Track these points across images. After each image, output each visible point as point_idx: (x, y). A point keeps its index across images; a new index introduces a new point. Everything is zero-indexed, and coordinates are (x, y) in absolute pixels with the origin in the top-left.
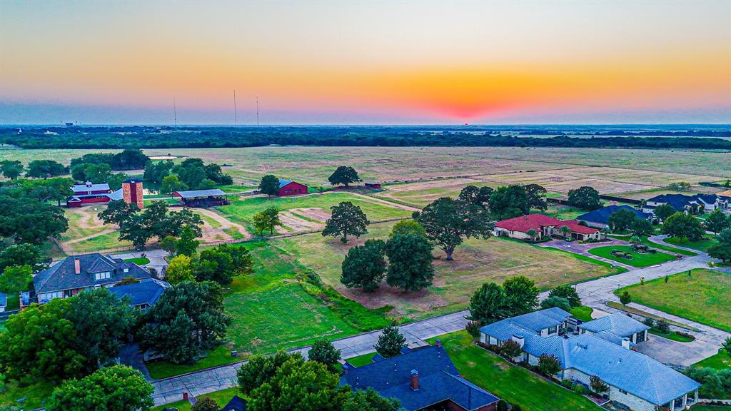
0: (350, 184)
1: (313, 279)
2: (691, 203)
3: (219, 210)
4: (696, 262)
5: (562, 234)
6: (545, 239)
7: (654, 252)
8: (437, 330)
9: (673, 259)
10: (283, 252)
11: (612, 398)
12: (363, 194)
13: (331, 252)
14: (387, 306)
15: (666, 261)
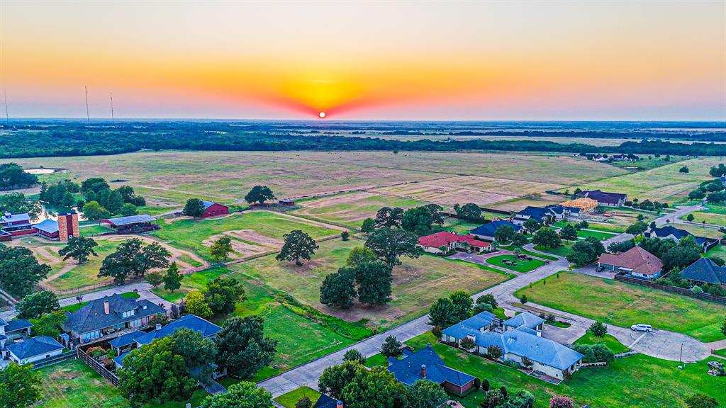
0: (265, 202)
1: (290, 300)
2: (547, 214)
3: (153, 235)
4: (559, 266)
5: (464, 247)
6: (451, 253)
7: (530, 259)
8: (408, 335)
9: (544, 264)
10: (249, 278)
11: (535, 369)
12: (283, 212)
13: (292, 275)
14: (363, 320)
15: (540, 266)
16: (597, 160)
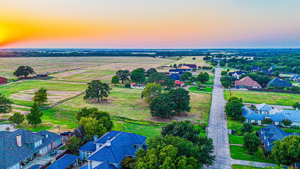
0: (28, 76)
1: (124, 119)
7: (205, 87)
16: (158, 57)
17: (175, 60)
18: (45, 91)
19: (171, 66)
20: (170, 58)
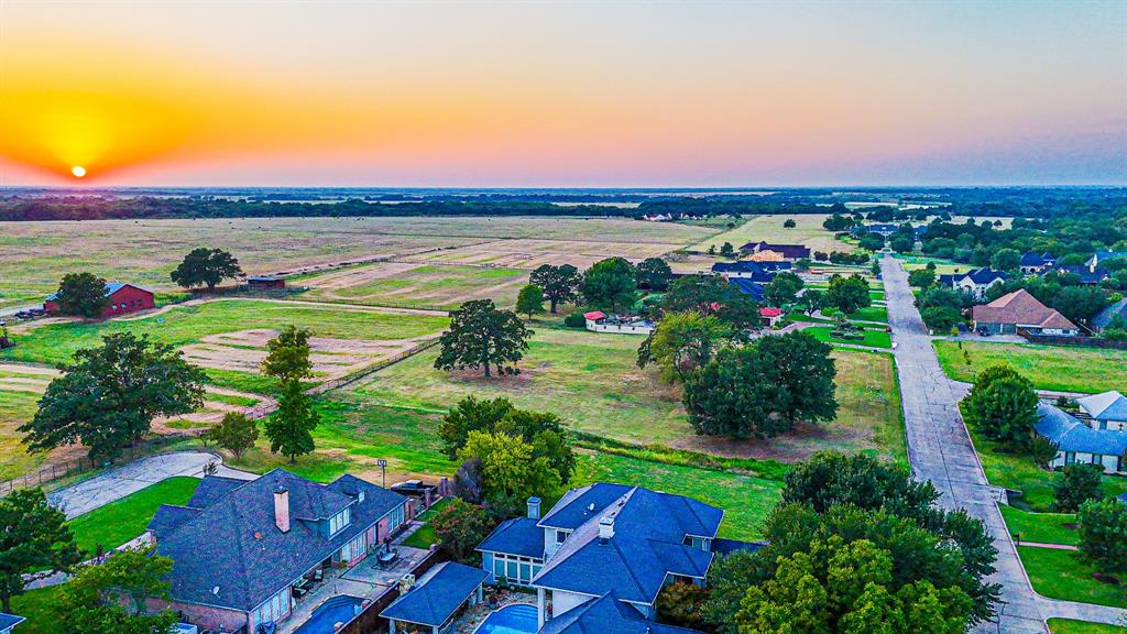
0: (219, 284)
8: (961, 468)
9: (887, 334)
12: (279, 298)
16: (652, 219)
17: (719, 230)
18: (302, 337)
19: (711, 252)
20: (698, 222)
